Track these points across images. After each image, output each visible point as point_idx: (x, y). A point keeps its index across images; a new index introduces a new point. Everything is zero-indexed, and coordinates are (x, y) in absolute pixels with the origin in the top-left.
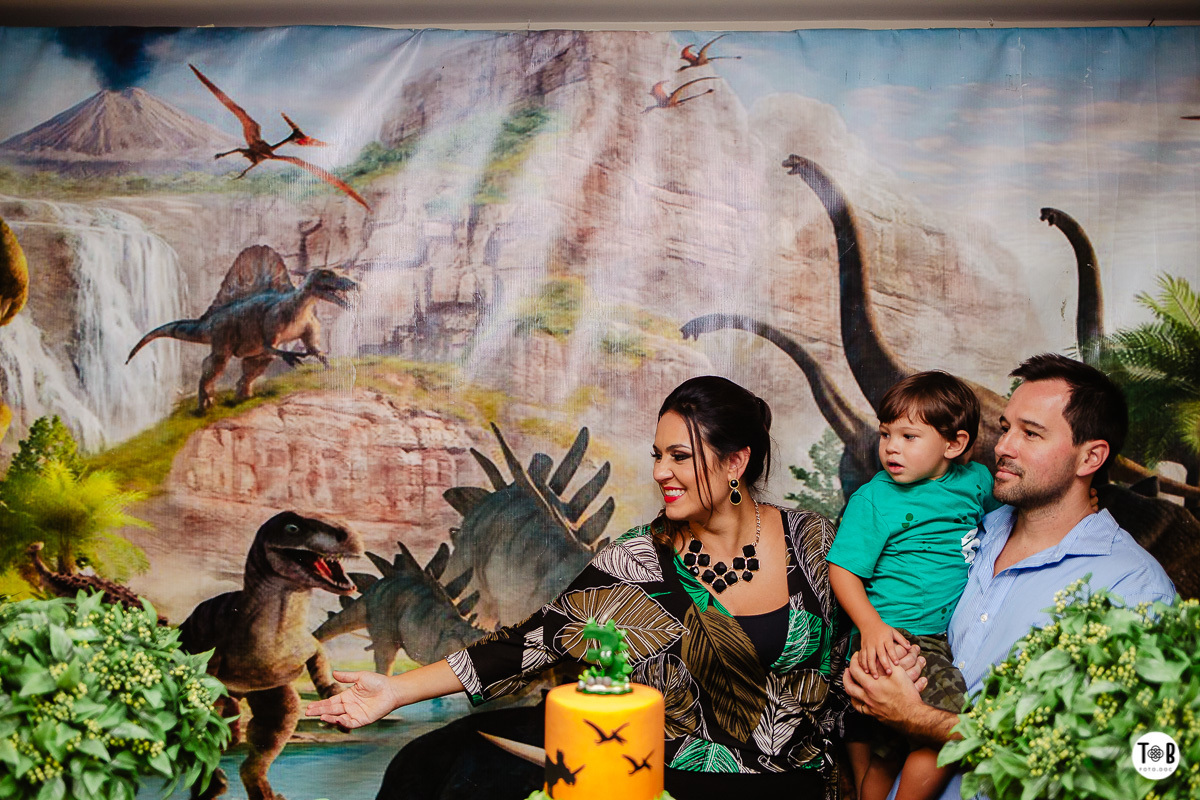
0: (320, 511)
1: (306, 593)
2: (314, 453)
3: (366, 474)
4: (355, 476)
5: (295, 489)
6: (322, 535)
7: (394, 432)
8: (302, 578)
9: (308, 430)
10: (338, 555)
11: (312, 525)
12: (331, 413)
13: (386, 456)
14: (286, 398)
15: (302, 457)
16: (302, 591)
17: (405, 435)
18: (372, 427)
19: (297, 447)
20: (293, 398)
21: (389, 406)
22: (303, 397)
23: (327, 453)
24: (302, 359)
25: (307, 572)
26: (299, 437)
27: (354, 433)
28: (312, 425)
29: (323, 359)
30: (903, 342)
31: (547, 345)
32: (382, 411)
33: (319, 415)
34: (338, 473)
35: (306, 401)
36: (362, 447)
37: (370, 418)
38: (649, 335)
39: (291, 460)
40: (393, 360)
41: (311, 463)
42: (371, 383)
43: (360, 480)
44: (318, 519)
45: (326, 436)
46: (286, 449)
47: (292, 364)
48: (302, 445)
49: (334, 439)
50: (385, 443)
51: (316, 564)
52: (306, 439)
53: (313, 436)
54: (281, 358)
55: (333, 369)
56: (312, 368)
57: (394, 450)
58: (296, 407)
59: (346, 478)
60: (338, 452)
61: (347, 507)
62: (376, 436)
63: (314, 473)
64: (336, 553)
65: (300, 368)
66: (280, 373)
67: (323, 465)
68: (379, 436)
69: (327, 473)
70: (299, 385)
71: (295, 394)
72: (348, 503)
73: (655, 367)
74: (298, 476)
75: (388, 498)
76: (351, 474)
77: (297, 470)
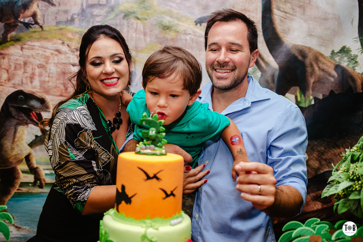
0: (34, 90)
1: (26, 126)
2: (34, 65)
3: (55, 75)
4: (50, 76)
5: (24, 80)
6: (34, 101)
7: (68, 57)
8: (24, 120)
9: (33, 56)
10: (41, 110)
11: (30, 96)
12: (43, 49)
13: (64, 68)
14: (25, 42)
15: (29, 67)
16: (24, 125)
17: (73, 59)
18: (60, 55)
19: (27, 63)
20: (27, 43)
21: (67, 46)
22: (32, 42)
23: (39, 66)
24: (32, 26)
25: (27, 117)
26: (28, 59)
27: (52, 58)
28: (34, 54)
29: (41, 27)
30: (286, 32)
31: (137, 24)
32: (64, 48)
33: (37, 50)
34: (43, 74)
35: (33, 44)
36: (55, 63)
37: (59, 51)
38: (181, 23)
39: (24, 68)
40: (70, 27)
41: (32, 70)
42: (60, 37)
43: (52, 77)
44: (33, 94)
45: (40, 58)
46: (22, 63)
47: (27, 28)
48: (29, 62)
49: (43, 60)
50: (64, 62)
51: (31, 114)
52: (31, 59)
53: (34, 58)
54: (22, 25)
55: (45, 31)
56: (36, 30)
57: (68, 65)
58: (28, 46)
59: (46, 77)
60: (44, 66)
61: (46, 89)
62: (60, 59)
63: (33, 74)
64: (40, 109)
65: (31, 30)
66: (22, 31)
67: (37, 71)
68: (62, 59)
69: (39, 74)
70: (30, 37)
71: (28, 41)
72: (46, 87)
73: (183, 37)
74: (26, 75)
75: (64, 86)
76: (49, 75)
77: (26, 73)
